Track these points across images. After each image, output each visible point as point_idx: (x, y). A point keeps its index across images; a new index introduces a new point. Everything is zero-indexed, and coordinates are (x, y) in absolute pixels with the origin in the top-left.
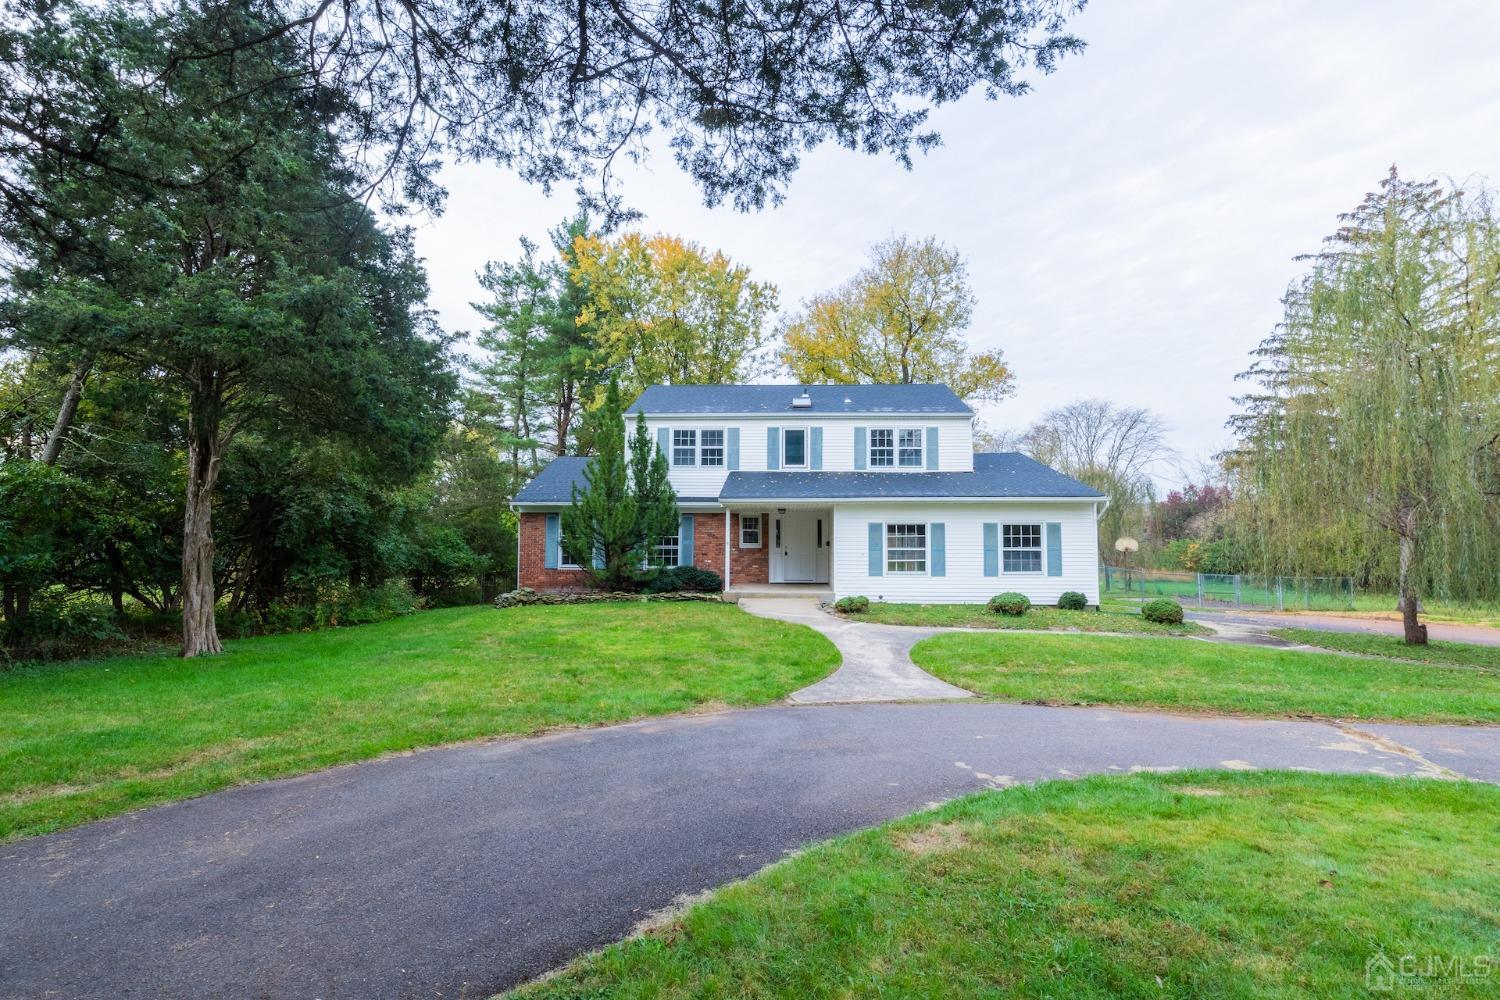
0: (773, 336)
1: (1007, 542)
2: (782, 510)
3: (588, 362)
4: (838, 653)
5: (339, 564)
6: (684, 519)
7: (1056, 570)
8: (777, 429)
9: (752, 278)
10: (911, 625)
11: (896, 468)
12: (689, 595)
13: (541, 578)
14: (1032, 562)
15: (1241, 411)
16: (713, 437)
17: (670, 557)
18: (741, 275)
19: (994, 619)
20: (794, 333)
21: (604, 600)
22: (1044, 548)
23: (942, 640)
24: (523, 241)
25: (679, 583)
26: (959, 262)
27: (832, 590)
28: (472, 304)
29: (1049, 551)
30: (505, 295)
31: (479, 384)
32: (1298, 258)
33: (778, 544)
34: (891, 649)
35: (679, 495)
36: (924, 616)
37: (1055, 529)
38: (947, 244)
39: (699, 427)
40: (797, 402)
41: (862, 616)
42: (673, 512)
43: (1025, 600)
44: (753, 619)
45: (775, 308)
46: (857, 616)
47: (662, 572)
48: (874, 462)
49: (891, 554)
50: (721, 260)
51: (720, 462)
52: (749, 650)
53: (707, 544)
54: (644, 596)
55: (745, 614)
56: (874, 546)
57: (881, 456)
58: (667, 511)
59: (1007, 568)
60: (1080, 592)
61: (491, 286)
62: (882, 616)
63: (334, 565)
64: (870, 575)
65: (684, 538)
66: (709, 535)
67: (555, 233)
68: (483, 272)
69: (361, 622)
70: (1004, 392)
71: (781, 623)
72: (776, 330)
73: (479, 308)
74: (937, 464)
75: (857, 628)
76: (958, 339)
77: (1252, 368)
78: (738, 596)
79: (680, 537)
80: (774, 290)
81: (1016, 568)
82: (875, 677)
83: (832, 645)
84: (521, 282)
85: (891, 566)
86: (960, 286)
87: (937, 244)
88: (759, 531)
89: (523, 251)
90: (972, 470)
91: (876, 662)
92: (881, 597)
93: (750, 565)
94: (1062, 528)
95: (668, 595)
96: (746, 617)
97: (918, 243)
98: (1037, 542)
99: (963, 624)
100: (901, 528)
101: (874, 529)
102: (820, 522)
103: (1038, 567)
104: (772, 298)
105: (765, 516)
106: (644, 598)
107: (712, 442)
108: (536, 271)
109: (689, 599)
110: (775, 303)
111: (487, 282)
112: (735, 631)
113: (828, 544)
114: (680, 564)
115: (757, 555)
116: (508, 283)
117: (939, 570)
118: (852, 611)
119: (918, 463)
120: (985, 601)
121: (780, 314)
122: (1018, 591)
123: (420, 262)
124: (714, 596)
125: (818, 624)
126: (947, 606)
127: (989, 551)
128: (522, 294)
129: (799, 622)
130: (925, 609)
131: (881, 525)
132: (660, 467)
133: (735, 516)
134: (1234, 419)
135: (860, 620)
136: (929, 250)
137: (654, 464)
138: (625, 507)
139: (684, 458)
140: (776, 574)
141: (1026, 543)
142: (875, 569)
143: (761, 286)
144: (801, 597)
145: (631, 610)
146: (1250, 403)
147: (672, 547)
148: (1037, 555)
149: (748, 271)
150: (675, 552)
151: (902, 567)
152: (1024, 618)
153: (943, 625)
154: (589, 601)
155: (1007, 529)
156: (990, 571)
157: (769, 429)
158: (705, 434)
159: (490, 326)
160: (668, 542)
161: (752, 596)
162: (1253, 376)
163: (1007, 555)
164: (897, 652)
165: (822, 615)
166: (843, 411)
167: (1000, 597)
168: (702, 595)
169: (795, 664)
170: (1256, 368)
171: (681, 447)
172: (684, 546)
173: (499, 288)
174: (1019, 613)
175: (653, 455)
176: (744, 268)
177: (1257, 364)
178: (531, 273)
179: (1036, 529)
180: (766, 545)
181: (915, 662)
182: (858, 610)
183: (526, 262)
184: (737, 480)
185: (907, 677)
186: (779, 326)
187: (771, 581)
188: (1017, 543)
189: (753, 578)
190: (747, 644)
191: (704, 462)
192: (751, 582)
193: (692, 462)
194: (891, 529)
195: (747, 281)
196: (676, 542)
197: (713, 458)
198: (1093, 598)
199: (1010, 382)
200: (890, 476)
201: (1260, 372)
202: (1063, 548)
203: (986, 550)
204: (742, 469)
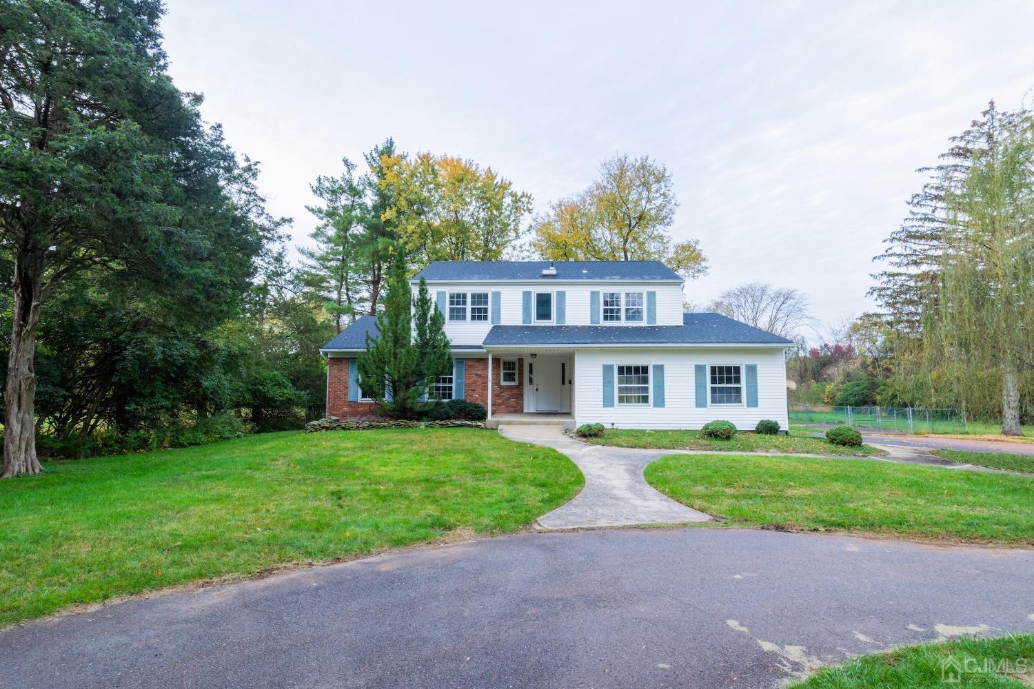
0: (528, 231)
1: (713, 380)
2: (534, 355)
3: (391, 248)
4: (581, 474)
5: (171, 397)
6: (458, 363)
7: (753, 402)
8: (530, 293)
9: (513, 189)
10: (640, 447)
11: (623, 323)
12: (458, 422)
13: (345, 409)
14: (733, 396)
15: (877, 284)
16: (480, 298)
17: (447, 392)
18: (504, 187)
19: (707, 442)
20: (543, 228)
21: (390, 427)
22: (743, 384)
23: (671, 462)
24: (346, 162)
25: (452, 413)
26: (666, 175)
27: (573, 418)
28: (307, 207)
29: (747, 387)
30: (331, 201)
31: (315, 268)
32: (920, 170)
33: (531, 381)
34: (627, 470)
35: (452, 343)
36: (650, 439)
37: (752, 370)
38: (656, 163)
39: (469, 291)
40: (545, 272)
41: (599, 440)
42: (447, 357)
43: (732, 427)
44: (509, 442)
45: (530, 211)
46: (595, 440)
47: (438, 404)
48: (606, 318)
49: (621, 390)
50: (490, 175)
51: (486, 318)
52: (503, 471)
53: (475, 381)
54: (423, 423)
55: (503, 438)
56: (607, 383)
57: (611, 314)
58: (442, 355)
59: (713, 401)
60: (773, 419)
61: (321, 195)
62: (615, 440)
63: (167, 398)
64: (604, 406)
65: (457, 378)
66: (477, 375)
67: (369, 156)
68: (315, 184)
69: (190, 444)
70: (699, 271)
71: (532, 446)
72: (531, 226)
73: (312, 210)
74: (654, 319)
75: (596, 450)
76: (664, 234)
77: (887, 251)
78: (498, 423)
79: (454, 377)
80: (529, 198)
81: (721, 401)
82: (616, 498)
83: (575, 466)
84: (344, 192)
85: (621, 400)
86: (667, 193)
87: (650, 162)
88: (516, 372)
89: (345, 169)
90: (682, 324)
91: (616, 483)
92: (613, 424)
93: (509, 399)
94: (758, 369)
95: (442, 422)
96: (503, 441)
97: (636, 160)
98: (738, 380)
99: (683, 447)
100: (629, 369)
101: (607, 369)
102: (563, 365)
103: (738, 400)
104: (528, 203)
105: (521, 360)
106: (422, 425)
107: (480, 303)
108: (355, 183)
109: (458, 426)
110: (530, 207)
111: (318, 191)
112: (493, 454)
113: (570, 382)
114: (454, 397)
115: (514, 391)
116: (334, 192)
117: (660, 402)
118: (590, 435)
119: (641, 319)
120: (700, 427)
121: (534, 215)
122: (725, 419)
123: (255, 165)
124: (479, 423)
125: (563, 446)
126: (668, 431)
127: (699, 386)
128: (344, 200)
129: (547, 445)
130: (650, 435)
131: (613, 366)
132: (438, 321)
133: (496, 361)
134: (873, 290)
135: (597, 443)
136: (643, 167)
137: (433, 319)
138: (408, 352)
139: (458, 315)
140: (529, 404)
141: (729, 380)
142: (608, 402)
143: (519, 194)
144: (548, 424)
145: (411, 435)
146: (885, 279)
147: (447, 385)
148: (738, 390)
149: (510, 183)
150: (450, 388)
151: (628, 400)
152: (732, 442)
153: (666, 448)
154: (378, 427)
155: (713, 369)
156: (700, 403)
157: (524, 293)
158: (473, 296)
159: (321, 223)
160: (444, 380)
161: (510, 423)
162: (887, 258)
163: (713, 390)
164: (633, 473)
165: (566, 440)
166: (581, 278)
167: (712, 424)
168: (469, 423)
169: (543, 485)
170: (890, 252)
171: (455, 306)
172: (457, 384)
174: (728, 438)
175: (432, 312)
176: (508, 182)
177: (891, 249)
178: (351, 185)
179: (737, 369)
180: (521, 383)
181: (650, 483)
182: (596, 435)
183: (347, 177)
184: (499, 332)
185: (646, 499)
186: (533, 224)
187: (526, 410)
188: (721, 381)
189: (511, 409)
190: (501, 465)
191: (473, 318)
192: (510, 412)
193: (464, 318)
194: (621, 370)
195: (510, 191)
196: (451, 381)
197: (480, 315)
198: (784, 425)
199: (704, 264)
200: (619, 328)
201: (893, 255)
202: (759, 384)
203: (697, 387)
204: (502, 323)
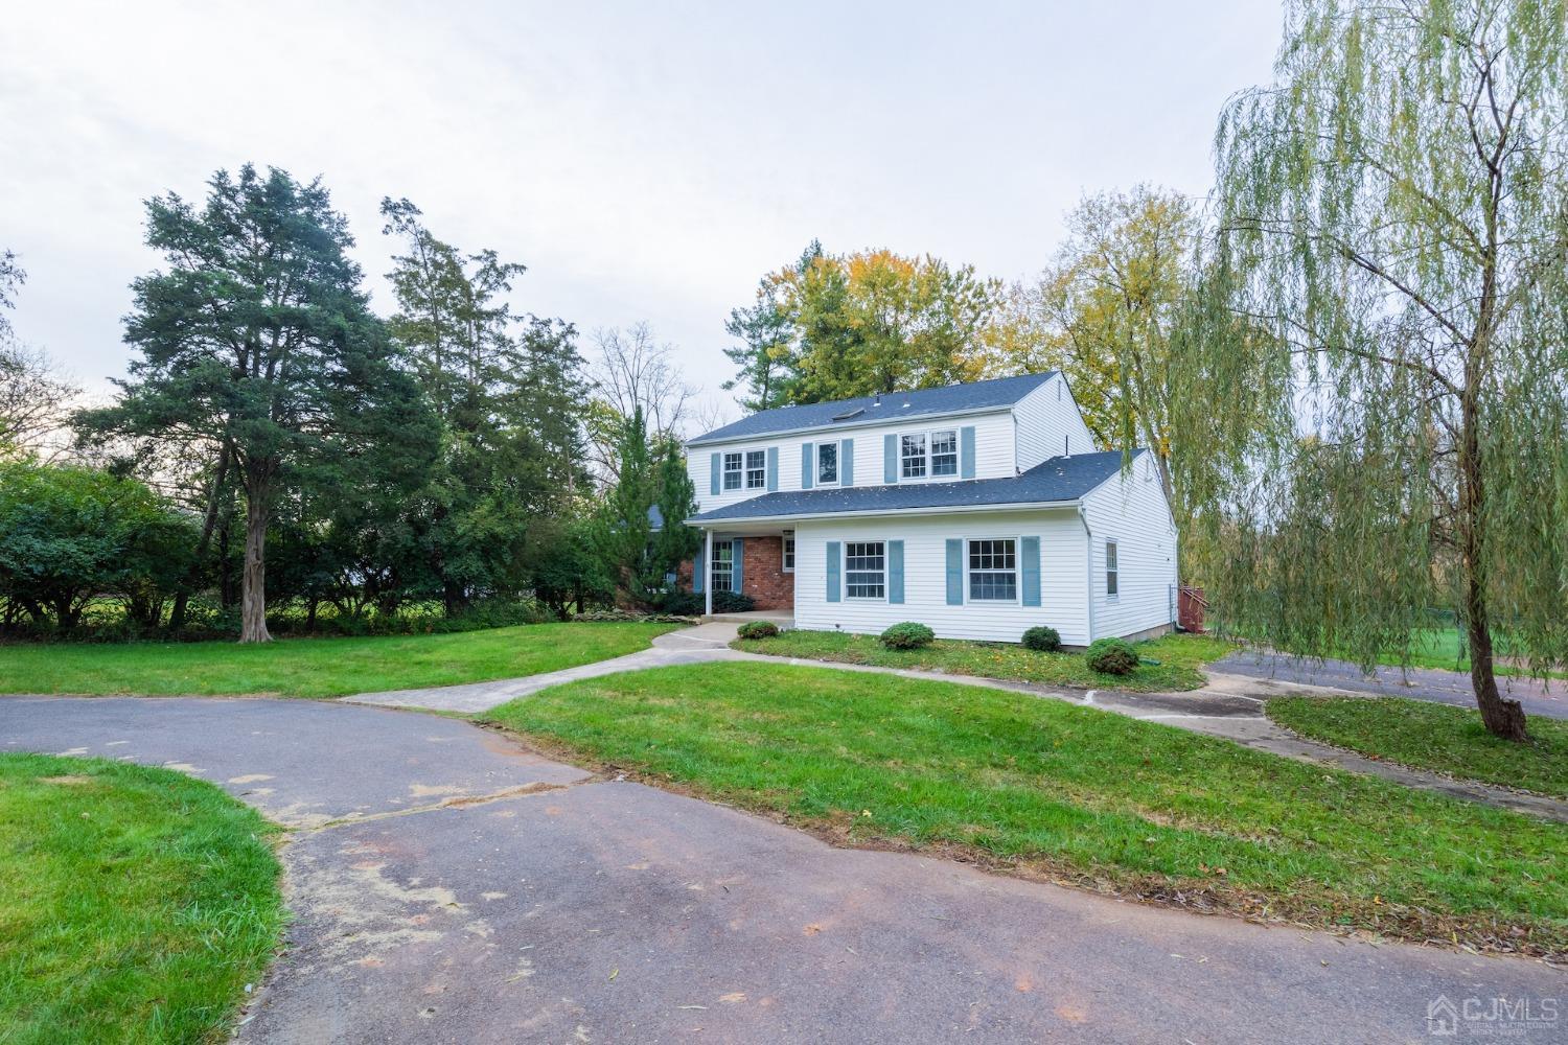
1: (974, 563)
6: (734, 543)
7: (1032, 600)
8: (811, 445)
11: (929, 479)
12: (675, 617)
14: (1003, 588)
16: (756, 458)
17: (726, 582)
22: (1019, 570)
24: (764, 284)
27: (793, 614)
28: (724, 352)
29: (1023, 573)
30: (751, 337)
37: (1032, 545)
39: (746, 450)
48: (906, 474)
49: (851, 578)
51: (762, 483)
53: (755, 568)
56: (832, 568)
57: (914, 466)
59: (975, 594)
61: (739, 332)
64: (829, 600)
65: (737, 562)
66: (756, 558)
73: (730, 354)
74: (972, 471)
79: (733, 562)
81: (988, 595)
85: (852, 592)
89: (764, 294)
90: (1021, 476)
92: (838, 626)
93: (790, 590)
94: (1041, 544)
95: (663, 617)
98: (1011, 563)
100: (860, 548)
101: (833, 549)
103: (1012, 595)
106: (644, 619)
107: (756, 465)
109: (673, 621)
111: (735, 328)
114: (733, 589)
116: (753, 326)
117: (898, 597)
119: (953, 470)
127: (953, 572)
131: (839, 544)
133: (778, 539)
139: (734, 482)
141: (999, 564)
142: (832, 594)
147: (728, 572)
148: (1012, 578)
150: (729, 577)
151: (859, 593)
155: (974, 546)
156: (953, 598)
157: (805, 446)
158: (749, 456)
160: (725, 567)
161: (724, 620)
163: (975, 578)
171: (731, 471)
172: (736, 571)
173: (745, 333)
179: (1011, 545)
184: (773, 500)
188: (987, 564)
191: (749, 483)
193: (738, 485)
194: (849, 548)
196: (731, 567)
197: (756, 479)
200: (922, 486)
202: (1042, 569)
203: (948, 573)
204: (781, 489)
